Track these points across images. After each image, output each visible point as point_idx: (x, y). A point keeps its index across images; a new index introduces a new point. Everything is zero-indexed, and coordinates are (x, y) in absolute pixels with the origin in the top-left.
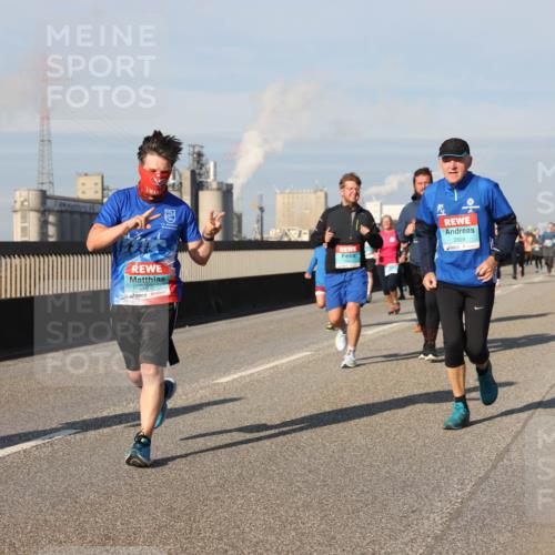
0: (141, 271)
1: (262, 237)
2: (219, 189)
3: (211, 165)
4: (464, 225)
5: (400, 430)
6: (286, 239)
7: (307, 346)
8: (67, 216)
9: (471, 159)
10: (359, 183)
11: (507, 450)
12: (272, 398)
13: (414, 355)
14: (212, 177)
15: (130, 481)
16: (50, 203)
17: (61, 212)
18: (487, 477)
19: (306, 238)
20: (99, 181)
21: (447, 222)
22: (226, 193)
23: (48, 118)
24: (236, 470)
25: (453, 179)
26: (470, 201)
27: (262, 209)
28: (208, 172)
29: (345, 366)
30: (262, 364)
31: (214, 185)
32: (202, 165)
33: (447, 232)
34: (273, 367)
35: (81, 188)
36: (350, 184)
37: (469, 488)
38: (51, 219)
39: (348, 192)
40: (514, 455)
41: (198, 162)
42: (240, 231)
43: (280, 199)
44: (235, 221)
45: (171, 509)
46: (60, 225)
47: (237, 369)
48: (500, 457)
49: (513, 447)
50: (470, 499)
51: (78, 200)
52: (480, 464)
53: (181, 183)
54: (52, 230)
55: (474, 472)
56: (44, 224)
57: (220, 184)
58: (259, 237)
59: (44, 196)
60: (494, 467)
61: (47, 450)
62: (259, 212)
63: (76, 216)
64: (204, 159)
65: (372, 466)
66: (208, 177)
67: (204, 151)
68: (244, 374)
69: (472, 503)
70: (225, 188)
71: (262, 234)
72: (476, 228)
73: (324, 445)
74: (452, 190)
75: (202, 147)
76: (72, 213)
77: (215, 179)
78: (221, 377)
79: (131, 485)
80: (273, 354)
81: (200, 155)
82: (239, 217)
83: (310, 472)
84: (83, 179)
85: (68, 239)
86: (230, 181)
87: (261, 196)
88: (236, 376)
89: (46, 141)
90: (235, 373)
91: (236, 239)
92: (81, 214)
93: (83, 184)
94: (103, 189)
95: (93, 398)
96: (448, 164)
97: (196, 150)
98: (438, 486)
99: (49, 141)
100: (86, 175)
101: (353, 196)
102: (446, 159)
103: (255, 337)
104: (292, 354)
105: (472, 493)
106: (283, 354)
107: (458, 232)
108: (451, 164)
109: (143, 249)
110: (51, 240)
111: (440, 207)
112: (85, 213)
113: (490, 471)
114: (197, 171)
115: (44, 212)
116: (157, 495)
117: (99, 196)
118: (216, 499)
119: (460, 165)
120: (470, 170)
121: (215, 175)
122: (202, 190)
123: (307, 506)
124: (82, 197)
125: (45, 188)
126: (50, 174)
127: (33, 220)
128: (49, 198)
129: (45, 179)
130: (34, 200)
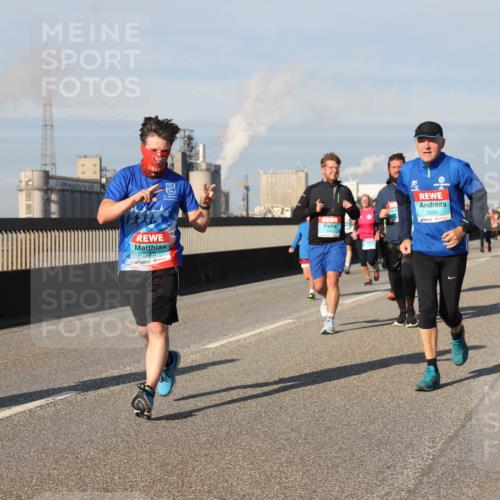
0: (145, 240)
1: (248, 214)
2: (208, 170)
3: (201, 148)
4: (437, 199)
5: (375, 392)
6: (270, 216)
7: (289, 314)
8: (68, 194)
9: (444, 140)
10: (339, 162)
12: (257, 362)
13: (389, 322)
14: (201, 159)
15: (126, 438)
16: (52, 183)
17: (63, 191)
18: (456, 435)
19: (288, 215)
20: (97, 161)
21: (422, 196)
22: (215, 173)
23: (51, 105)
24: (225, 429)
25: (427, 158)
26: (442, 179)
27: (247, 188)
28: (198, 154)
29: (325, 333)
30: (249, 331)
31: (204, 166)
32: (193, 148)
33: (421, 205)
34: (258, 334)
35: (81, 169)
36: (331, 163)
37: (439, 446)
38: (54, 197)
39: (328, 171)
41: (188, 145)
42: (227, 208)
43: (264, 179)
44: (223, 199)
45: (164, 465)
46: (62, 203)
47: (225, 336)
48: (469, 417)
50: (440, 456)
51: (78, 180)
52: (450, 424)
53: (173, 164)
54: (54, 208)
56: (47, 202)
57: (209, 165)
58: (244, 214)
59: (47, 176)
60: (463, 426)
61: (51, 410)
62: (245, 191)
63: (77, 195)
64: (194, 141)
65: (349, 425)
66: (198, 159)
67: (194, 135)
68: (231, 340)
69: (442, 460)
70: (213, 169)
71: (247, 211)
72: (447, 202)
73: (305, 406)
74: (425, 168)
75: (192, 131)
76: (72, 192)
77: (204, 161)
78: (210, 342)
79: (127, 442)
80: (258, 322)
81: (190, 138)
82: (227, 196)
83: (293, 430)
84: (82, 161)
85: (69, 215)
86: (218, 163)
87: (247, 176)
88: (224, 342)
89: (48, 126)
90: (223, 339)
91: (224, 216)
92: (81, 192)
93: (83, 165)
94: (101, 170)
95: (92, 362)
96: (423, 144)
97: (187, 133)
98: (411, 444)
99: (52, 126)
100: (85, 157)
101: (333, 174)
102: (421, 140)
103: (242, 305)
104: (276, 322)
105: (443, 451)
106: (267, 322)
107: (431, 205)
108: (425, 144)
109: (148, 220)
110: (53, 216)
111: (414, 182)
112: (86, 192)
113: (459, 430)
114: (188, 153)
115: (47, 191)
117: (97, 177)
118: (206, 455)
119: (433, 145)
120: (442, 150)
121: (204, 157)
122: (192, 170)
123: (290, 462)
124: (82, 177)
125: (47, 168)
126: (53, 156)
127: (37, 198)
128: (52, 178)
129: (48, 161)
130: (37, 180)
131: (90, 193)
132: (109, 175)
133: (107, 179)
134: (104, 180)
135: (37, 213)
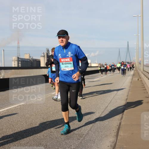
5: (87, 103)
8: (23, 62)
11: (107, 106)
16: (19, 59)
17: (22, 61)
20: (29, 55)
23: (19, 43)
24: (56, 111)
28: (50, 53)
35: (25, 56)
37: (100, 114)
38: (20, 62)
40: (109, 107)
46: (21, 64)
48: (106, 108)
49: (108, 106)
53: (45, 56)
54: (20, 65)
55: (101, 111)
56: (18, 63)
59: (18, 58)
60: (105, 110)
63: (25, 62)
67: (49, 49)
74: (63, 49)
76: (24, 61)
81: (48, 50)
84: (26, 55)
85: (23, 66)
89: (18, 47)
92: (25, 61)
100: (26, 54)
108: (61, 39)
110: (20, 66)
114: (48, 53)
115: (18, 61)
116: (41, 115)
117: (29, 58)
118: (52, 116)
124: (26, 58)
125: (18, 56)
126: (19, 54)
127: (16, 62)
128: (20, 58)
129: (18, 55)
130: (16, 59)
131: (27, 61)
132: (31, 58)
133: (31, 59)
134: (30, 59)
135: (16, 66)
